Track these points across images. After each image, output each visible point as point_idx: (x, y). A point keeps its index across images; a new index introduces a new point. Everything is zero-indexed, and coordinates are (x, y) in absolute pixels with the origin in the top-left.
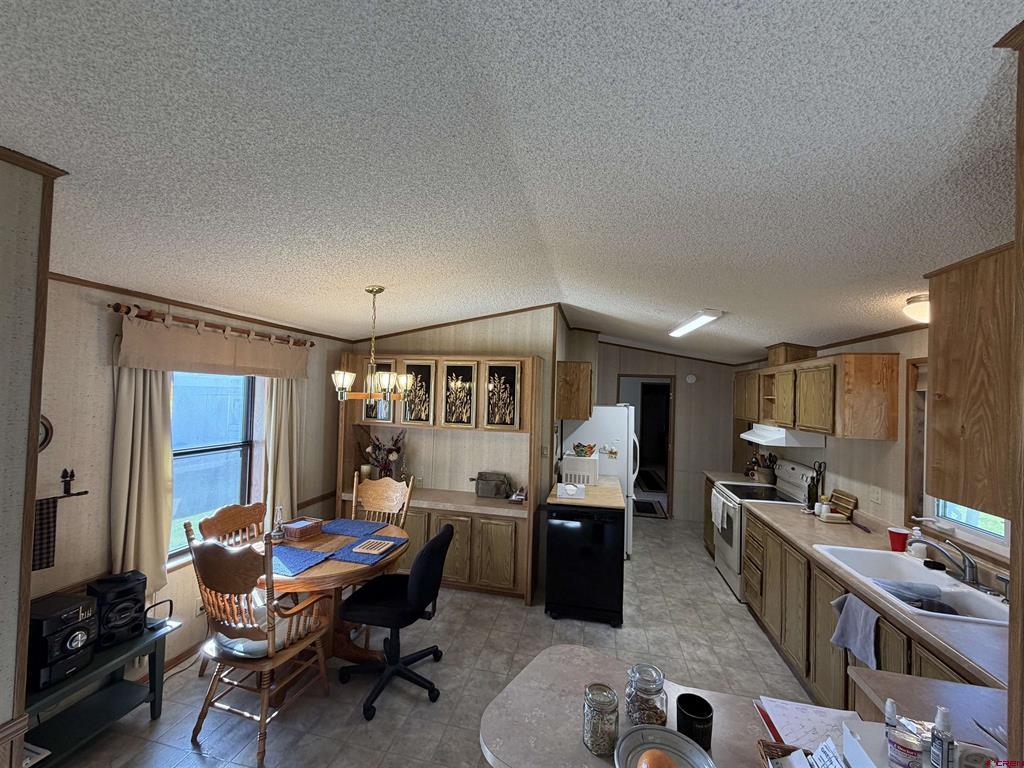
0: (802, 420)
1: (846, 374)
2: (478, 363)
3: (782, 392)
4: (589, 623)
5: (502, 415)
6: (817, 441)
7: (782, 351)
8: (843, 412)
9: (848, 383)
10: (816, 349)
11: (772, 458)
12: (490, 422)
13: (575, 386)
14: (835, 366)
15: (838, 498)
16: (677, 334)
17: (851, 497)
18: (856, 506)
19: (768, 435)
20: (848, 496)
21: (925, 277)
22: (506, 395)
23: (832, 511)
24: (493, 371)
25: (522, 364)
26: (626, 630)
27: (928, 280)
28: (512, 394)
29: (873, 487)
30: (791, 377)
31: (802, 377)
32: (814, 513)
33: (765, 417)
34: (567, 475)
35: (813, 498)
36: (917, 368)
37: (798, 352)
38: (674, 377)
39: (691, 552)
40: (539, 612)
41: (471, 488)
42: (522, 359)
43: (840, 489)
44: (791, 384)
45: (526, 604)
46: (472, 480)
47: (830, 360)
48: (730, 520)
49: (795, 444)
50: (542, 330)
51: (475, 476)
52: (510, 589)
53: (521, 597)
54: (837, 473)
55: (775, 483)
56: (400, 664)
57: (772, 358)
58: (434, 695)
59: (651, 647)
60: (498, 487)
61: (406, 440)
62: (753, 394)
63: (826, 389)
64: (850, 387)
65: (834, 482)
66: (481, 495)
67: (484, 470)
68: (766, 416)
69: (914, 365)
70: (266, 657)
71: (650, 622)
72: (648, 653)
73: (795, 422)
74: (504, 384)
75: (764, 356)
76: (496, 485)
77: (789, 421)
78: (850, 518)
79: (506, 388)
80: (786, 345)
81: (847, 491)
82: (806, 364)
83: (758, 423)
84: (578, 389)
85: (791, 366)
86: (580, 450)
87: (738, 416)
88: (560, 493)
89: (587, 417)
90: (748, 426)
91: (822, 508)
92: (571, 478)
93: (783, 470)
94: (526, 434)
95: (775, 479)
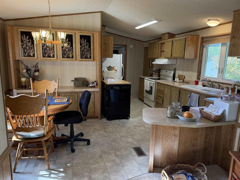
0: (174, 55)
1: (189, 41)
2: (75, 33)
3: (167, 48)
4: (121, 120)
5: (86, 55)
7: (167, 35)
8: (187, 51)
9: (189, 43)
10: (175, 35)
11: (161, 68)
13: (108, 45)
14: (186, 39)
15: (179, 77)
16: (137, 28)
17: (183, 76)
18: (184, 78)
19: (161, 61)
20: (182, 76)
21: (233, 11)
22: (87, 47)
23: (179, 80)
24: (81, 37)
25: (93, 34)
27: (233, 12)
28: (90, 46)
29: (189, 72)
30: (171, 43)
31: (175, 43)
32: (175, 81)
33: (160, 57)
34: (106, 77)
35: (174, 77)
36: (203, 39)
37: (171, 35)
38: (127, 45)
39: (136, 101)
40: (105, 120)
41: (72, 84)
42: (93, 33)
43: (180, 74)
44: (171, 45)
45: (99, 119)
46: (72, 81)
47: (184, 37)
48: (151, 87)
49: (170, 63)
50: (96, 22)
51: (74, 80)
52: (93, 116)
53: (97, 117)
54: (179, 70)
55: (159, 77)
56: (74, 138)
57: (163, 37)
59: (139, 121)
60: (83, 83)
61: (39, 67)
62: (157, 50)
63: (183, 45)
64: (189, 44)
65: (178, 73)
66: (76, 86)
67: (76, 77)
69: (203, 38)
70: (44, 136)
71: (136, 117)
72: (140, 122)
73: (171, 56)
74: (86, 42)
76: (83, 82)
77: (170, 56)
78: (183, 81)
79: (87, 44)
80: (169, 33)
81: (182, 75)
83: (157, 59)
84: (109, 46)
85: (171, 40)
86: (110, 68)
87: (149, 57)
88: (110, 82)
89: (112, 57)
90: (153, 60)
91: (177, 79)
92: (107, 78)
93: (163, 72)
94: (94, 63)
95: (159, 76)
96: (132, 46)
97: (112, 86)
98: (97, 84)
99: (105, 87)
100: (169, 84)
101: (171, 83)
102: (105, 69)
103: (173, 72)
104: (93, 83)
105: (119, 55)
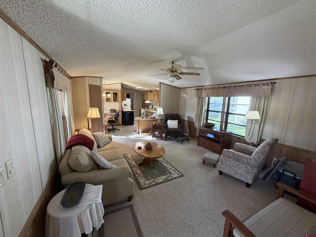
0: (151, 100)
2: (111, 92)
3: (149, 96)
5: (115, 100)
6: (152, 102)
7: (149, 91)
8: (155, 99)
10: (153, 91)
11: (148, 105)
12: (114, 101)
13: (124, 96)
14: (154, 94)
16: (136, 88)
18: (156, 108)
19: (147, 102)
25: (118, 92)
26: (134, 125)
28: (117, 97)
29: (157, 106)
31: (151, 95)
35: (152, 108)
37: (151, 91)
38: (133, 93)
41: (109, 112)
48: (144, 113)
49: (150, 103)
50: (119, 87)
53: (120, 125)
58: (119, 130)
62: (146, 97)
63: (153, 96)
64: (155, 96)
65: (154, 107)
66: (111, 112)
67: (111, 109)
68: (147, 99)
74: (115, 95)
75: (147, 91)
76: (114, 111)
82: (152, 93)
85: (150, 93)
86: (125, 105)
87: (143, 100)
88: (125, 110)
89: (126, 100)
90: (145, 101)
91: (153, 109)
92: (124, 109)
93: (149, 106)
94: (119, 103)
95: (148, 108)
96: (136, 94)
97: (126, 112)
98: (120, 112)
99: (123, 113)
100: (150, 111)
101: (151, 111)
102: (123, 105)
103: (152, 106)
104: (118, 111)
105: (129, 99)
